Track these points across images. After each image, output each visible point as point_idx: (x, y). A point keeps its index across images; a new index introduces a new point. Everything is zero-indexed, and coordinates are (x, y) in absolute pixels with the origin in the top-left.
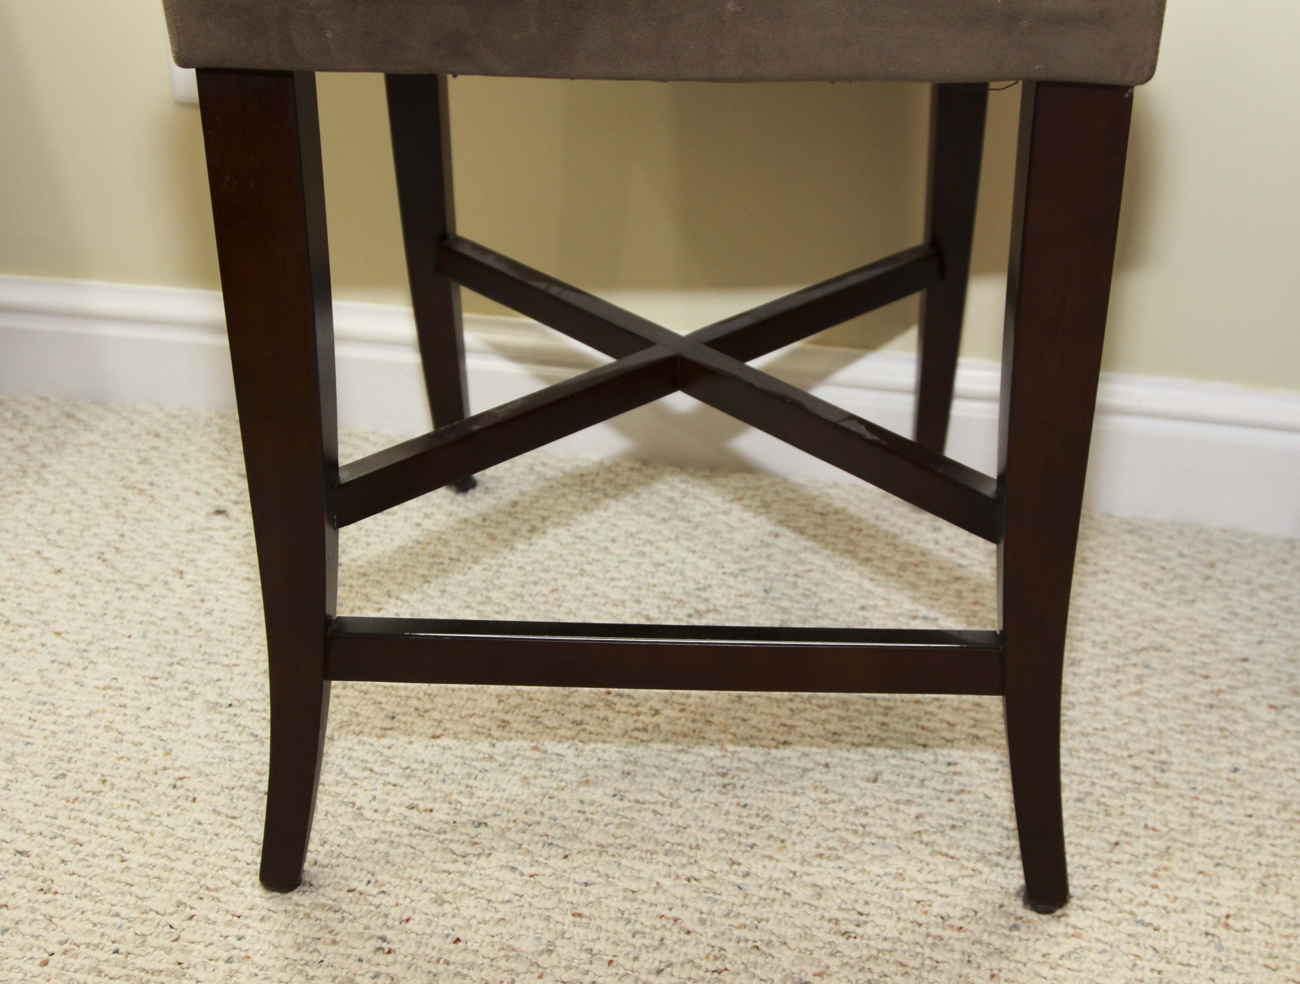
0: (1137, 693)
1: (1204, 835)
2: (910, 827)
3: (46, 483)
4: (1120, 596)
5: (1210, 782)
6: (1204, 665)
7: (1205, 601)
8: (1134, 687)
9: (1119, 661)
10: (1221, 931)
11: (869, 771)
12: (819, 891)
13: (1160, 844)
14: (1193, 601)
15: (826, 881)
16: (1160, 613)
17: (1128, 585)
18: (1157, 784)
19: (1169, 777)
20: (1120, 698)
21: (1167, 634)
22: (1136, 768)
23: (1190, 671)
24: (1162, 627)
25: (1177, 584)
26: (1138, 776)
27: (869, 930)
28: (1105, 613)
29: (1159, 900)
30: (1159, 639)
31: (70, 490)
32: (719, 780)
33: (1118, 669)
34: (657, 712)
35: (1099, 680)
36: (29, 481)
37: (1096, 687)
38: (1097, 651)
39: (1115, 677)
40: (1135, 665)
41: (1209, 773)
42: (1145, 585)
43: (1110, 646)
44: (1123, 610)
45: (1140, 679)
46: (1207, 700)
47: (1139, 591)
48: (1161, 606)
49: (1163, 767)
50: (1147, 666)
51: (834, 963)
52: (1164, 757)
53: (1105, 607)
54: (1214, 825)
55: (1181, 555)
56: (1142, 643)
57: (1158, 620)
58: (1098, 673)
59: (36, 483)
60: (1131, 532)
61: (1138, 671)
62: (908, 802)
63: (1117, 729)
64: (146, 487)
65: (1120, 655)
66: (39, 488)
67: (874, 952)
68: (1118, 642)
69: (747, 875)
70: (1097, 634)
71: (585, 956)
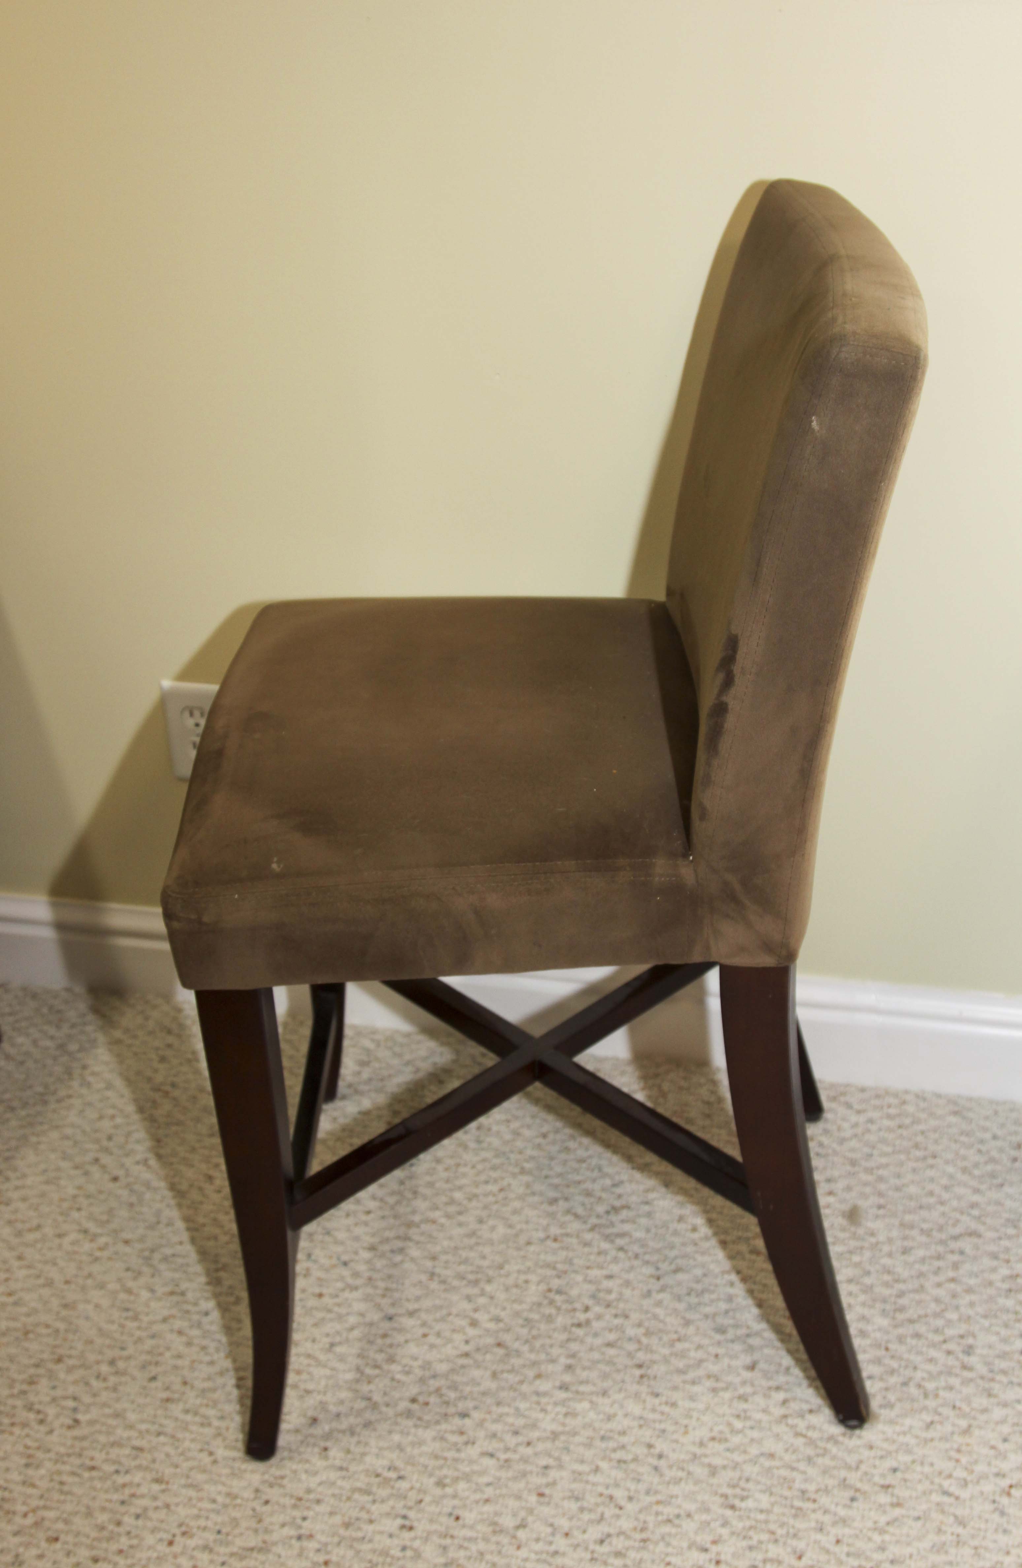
0: (953, 1280)
1: (998, 1413)
2: (778, 1412)
3: (89, 1085)
4: (944, 1181)
5: (1003, 1364)
6: (1007, 1250)
7: (1011, 1184)
8: (951, 1274)
9: (940, 1249)
10: (1005, 1500)
11: (747, 1360)
12: (713, 1471)
13: (963, 1423)
14: (1002, 1185)
15: (717, 1461)
16: (976, 1198)
17: (950, 1169)
18: (965, 1367)
19: (973, 1360)
20: (939, 1285)
21: (978, 1218)
22: (949, 1353)
23: (995, 1256)
24: (976, 1212)
25: (989, 1168)
26: (951, 1361)
27: (750, 1503)
28: (932, 1200)
29: (960, 1473)
30: (973, 1225)
31: (109, 1093)
32: (638, 1372)
33: (939, 1257)
34: (587, 1309)
35: (925, 1268)
36: (75, 1084)
37: (921, 1275)
38: (924, 1239)
39: (937, 1263)
40: (952, 1252)
41: (1003, 1356)
42: (964, 1170)
43: (934, 1233)
44: (945, 1196)
45: (956, 1266)
46: (1006, 1286)
47: (959, 1176)
48: (977, 1191)
49: (969, 1350)
50: (962, 1253)
51: (725, 1532)
52: (970, 1341)
53: (931, 1193)
54: (1005, 1405)
55: (995, 1137)
56: (957, 1231)
57: (974, 1205)
58: (923, 1260)
59: (81, 1085)
60: (955, 1113)
61: (956, 1257)
62: (778, 1388)
63: (936, 1315)
64: (168, 1088)
65: (942, 1242)
66: (84, 1091)
67: (753, 1523)
68: (941, 1229)
69: (660, 1456)
70: (924, 1220)
71: (549, 1530)
